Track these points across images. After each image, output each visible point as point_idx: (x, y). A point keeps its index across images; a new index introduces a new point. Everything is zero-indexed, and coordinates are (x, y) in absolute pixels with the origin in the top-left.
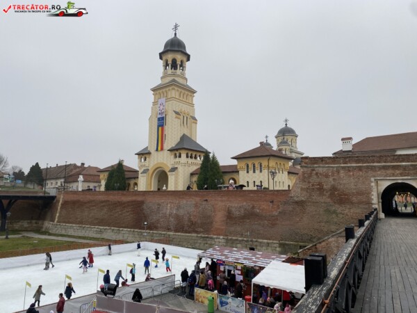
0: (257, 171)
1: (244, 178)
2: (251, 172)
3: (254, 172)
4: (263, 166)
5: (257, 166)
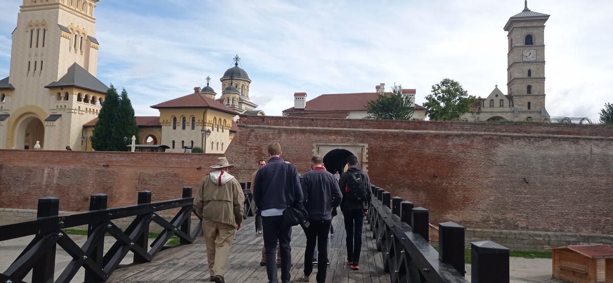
0: (188, 128)
1: (168, 135)
2: (179, 128)
3: (184, 128)
4: (196, 121)
5: (189, 120)
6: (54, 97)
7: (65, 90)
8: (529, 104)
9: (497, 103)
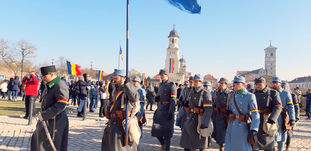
6: (178, 76)
7: (181, 74)
8: (271, 73)
9: (263, 72)
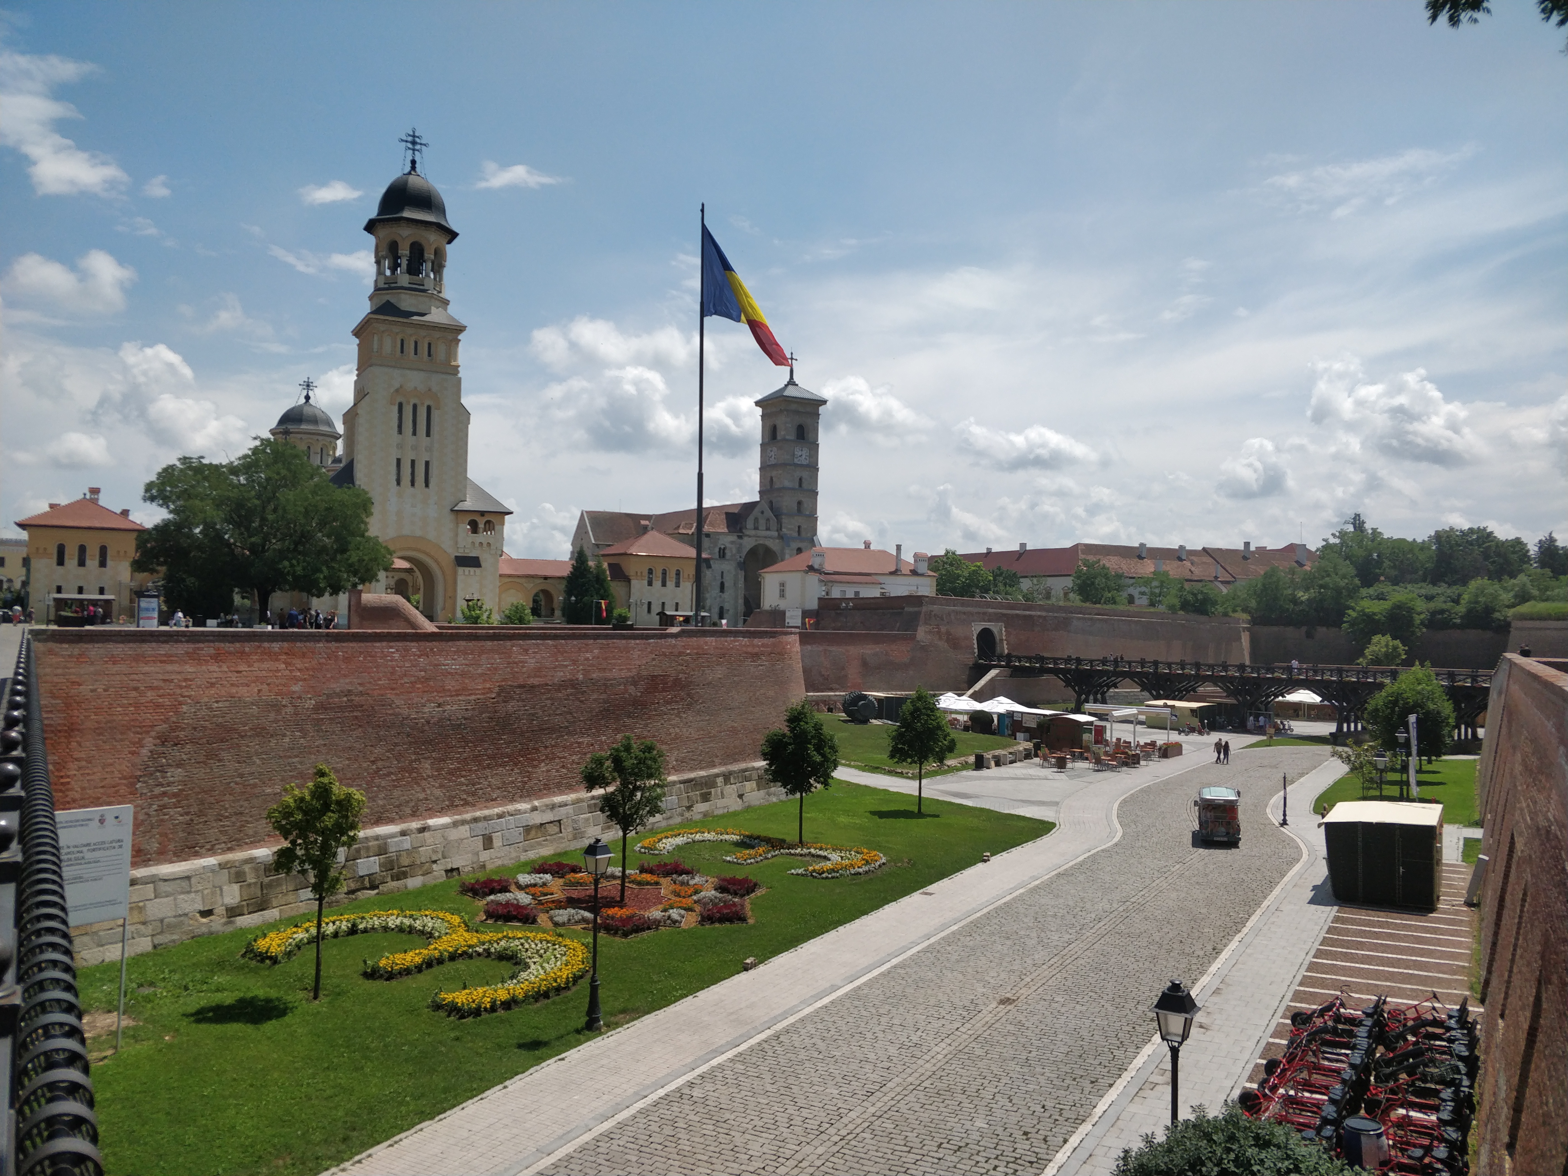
0: (671, 584)
2: (657, 583)
3: (664, 584)
4: (684, 575)
5: (671, 574)
6: (464, 527)
7: (487, 519)
9: (762, 523)
